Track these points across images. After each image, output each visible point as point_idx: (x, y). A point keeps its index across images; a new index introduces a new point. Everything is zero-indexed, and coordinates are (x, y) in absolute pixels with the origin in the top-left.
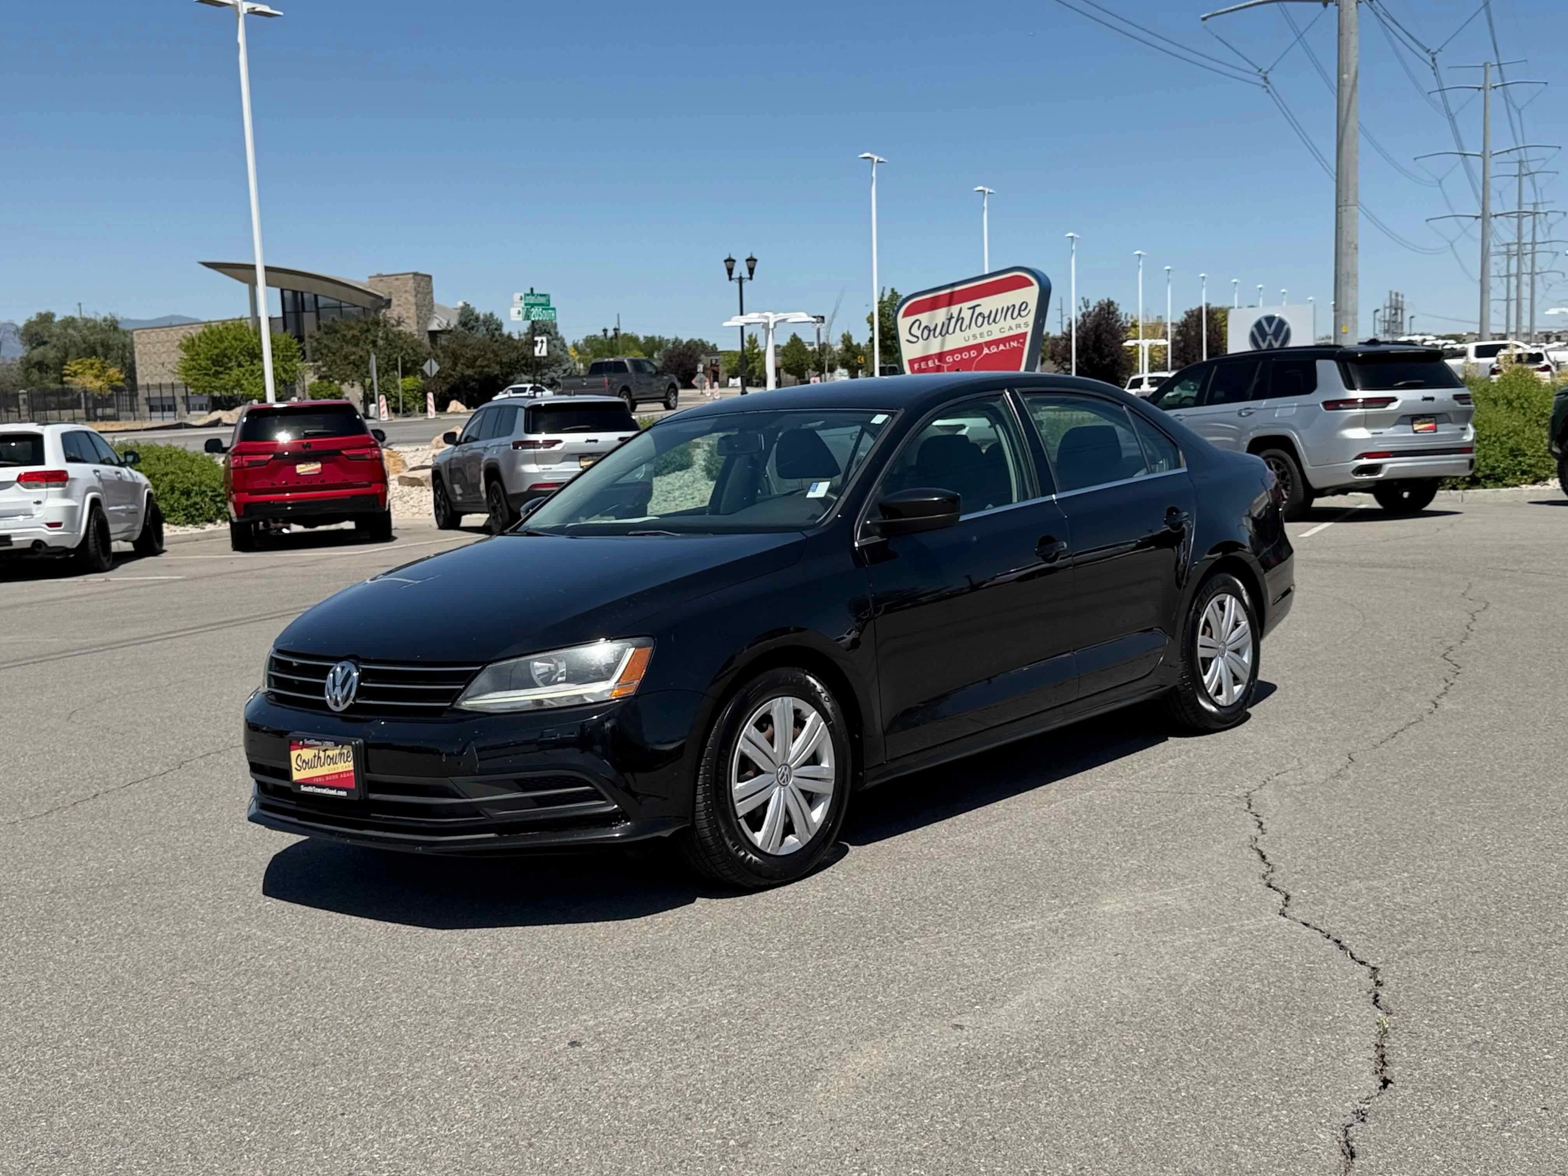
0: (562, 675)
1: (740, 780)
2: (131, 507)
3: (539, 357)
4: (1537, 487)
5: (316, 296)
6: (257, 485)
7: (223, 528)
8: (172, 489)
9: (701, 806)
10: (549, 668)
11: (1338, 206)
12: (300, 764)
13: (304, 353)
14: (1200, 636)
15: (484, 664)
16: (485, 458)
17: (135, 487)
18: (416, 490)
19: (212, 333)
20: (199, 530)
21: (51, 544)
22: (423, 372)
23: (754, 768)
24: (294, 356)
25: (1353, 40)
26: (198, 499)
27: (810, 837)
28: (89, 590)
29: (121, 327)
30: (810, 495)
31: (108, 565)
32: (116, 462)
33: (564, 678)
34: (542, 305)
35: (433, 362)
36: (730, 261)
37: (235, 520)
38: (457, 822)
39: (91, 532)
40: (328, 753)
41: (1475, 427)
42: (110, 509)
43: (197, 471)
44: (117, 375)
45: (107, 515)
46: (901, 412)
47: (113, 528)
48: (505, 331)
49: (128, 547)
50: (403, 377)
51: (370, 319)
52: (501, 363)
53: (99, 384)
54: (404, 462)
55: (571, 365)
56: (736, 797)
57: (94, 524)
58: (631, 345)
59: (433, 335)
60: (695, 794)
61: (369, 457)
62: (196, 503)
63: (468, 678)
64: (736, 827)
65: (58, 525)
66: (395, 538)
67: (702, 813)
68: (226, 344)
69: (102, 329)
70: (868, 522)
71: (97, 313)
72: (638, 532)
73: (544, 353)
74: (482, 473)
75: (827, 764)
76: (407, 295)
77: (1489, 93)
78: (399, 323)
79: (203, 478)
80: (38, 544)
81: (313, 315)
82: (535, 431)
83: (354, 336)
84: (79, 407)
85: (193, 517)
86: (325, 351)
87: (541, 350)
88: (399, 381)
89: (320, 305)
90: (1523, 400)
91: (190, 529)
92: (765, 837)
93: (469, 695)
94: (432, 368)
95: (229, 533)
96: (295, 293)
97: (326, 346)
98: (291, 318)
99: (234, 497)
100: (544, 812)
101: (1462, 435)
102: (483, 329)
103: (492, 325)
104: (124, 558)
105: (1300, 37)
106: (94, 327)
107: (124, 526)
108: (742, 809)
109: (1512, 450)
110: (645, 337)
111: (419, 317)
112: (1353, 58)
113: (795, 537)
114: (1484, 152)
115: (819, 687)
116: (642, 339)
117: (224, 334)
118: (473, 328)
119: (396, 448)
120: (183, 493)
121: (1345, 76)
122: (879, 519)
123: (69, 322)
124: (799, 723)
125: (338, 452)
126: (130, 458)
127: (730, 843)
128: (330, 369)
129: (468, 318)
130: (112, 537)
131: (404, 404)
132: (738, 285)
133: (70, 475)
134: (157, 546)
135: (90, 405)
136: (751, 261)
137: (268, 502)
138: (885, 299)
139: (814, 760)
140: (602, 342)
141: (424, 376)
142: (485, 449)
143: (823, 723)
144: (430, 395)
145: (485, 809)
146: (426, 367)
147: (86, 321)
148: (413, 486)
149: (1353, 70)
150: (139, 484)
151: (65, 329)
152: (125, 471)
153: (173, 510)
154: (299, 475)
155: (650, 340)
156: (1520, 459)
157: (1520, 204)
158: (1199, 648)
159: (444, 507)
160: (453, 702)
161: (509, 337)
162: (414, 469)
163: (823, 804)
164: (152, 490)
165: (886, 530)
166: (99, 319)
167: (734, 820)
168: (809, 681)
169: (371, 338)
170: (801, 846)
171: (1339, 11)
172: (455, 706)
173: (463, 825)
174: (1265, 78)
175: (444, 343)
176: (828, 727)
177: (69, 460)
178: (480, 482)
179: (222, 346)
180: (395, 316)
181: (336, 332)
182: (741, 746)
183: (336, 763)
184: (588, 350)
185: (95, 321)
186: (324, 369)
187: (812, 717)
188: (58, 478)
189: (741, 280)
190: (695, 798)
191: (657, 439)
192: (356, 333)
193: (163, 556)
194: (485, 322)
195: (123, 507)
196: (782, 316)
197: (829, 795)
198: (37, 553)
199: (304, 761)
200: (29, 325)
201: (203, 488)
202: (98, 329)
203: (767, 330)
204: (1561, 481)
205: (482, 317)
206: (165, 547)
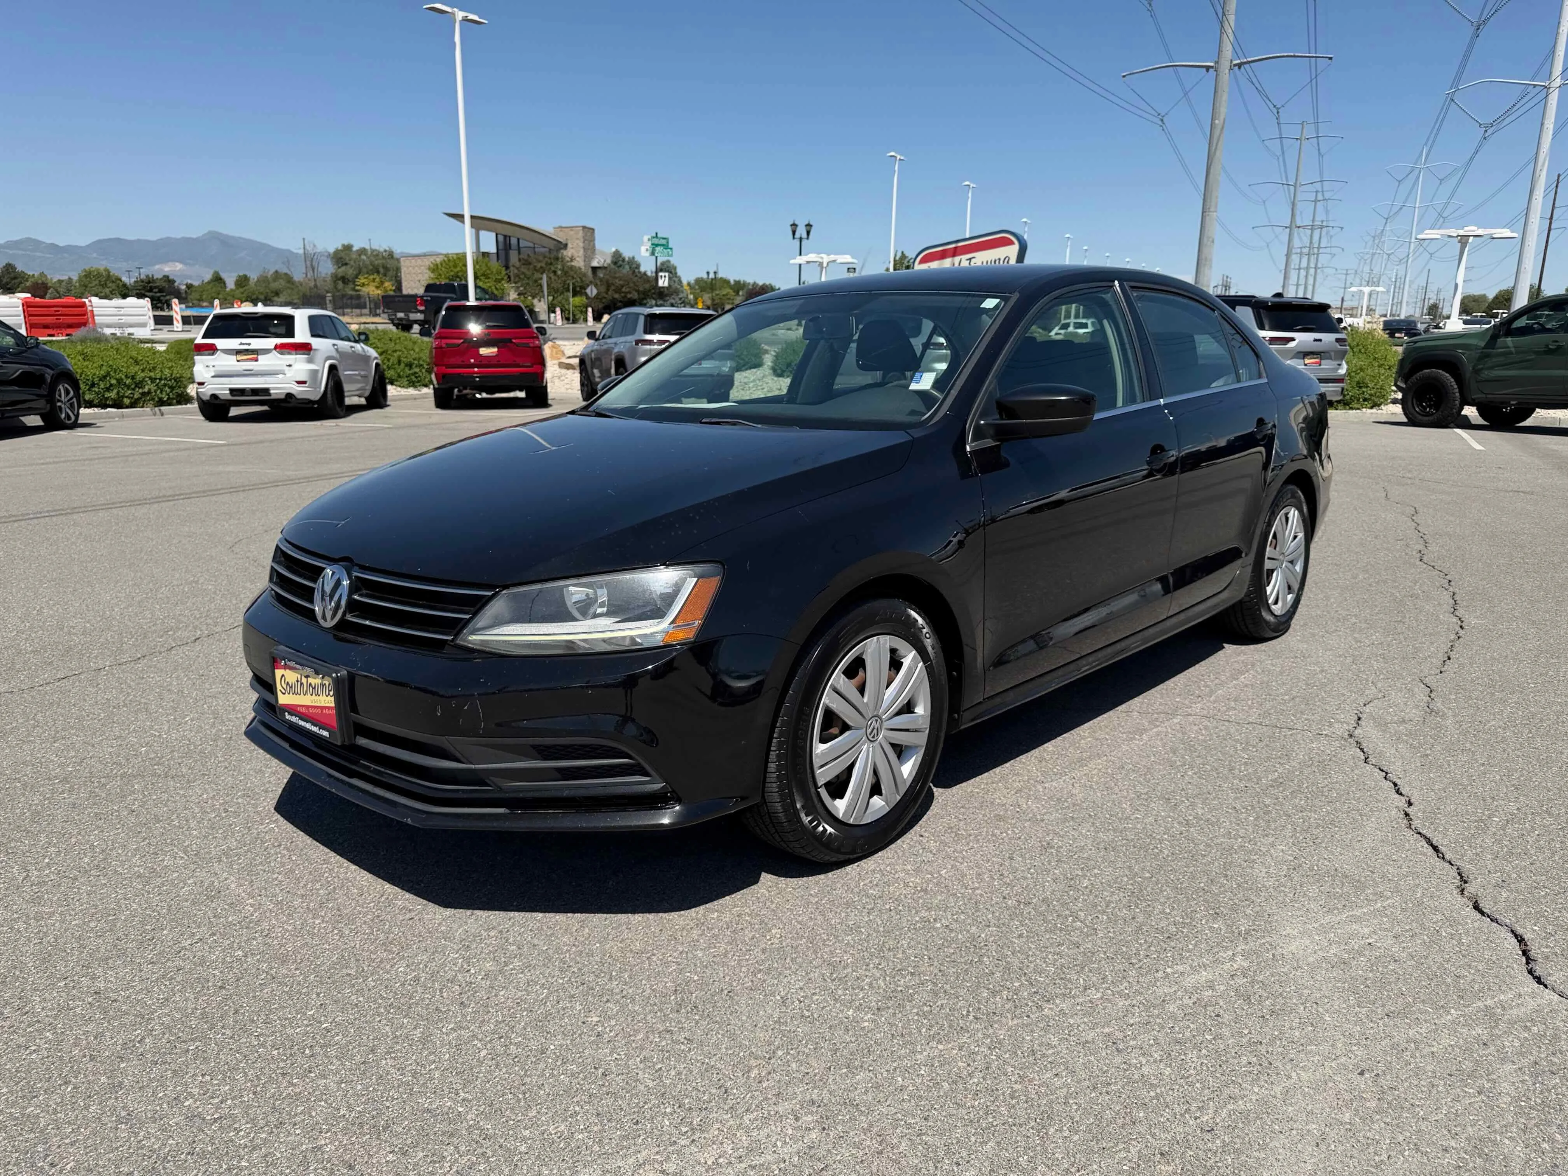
0: (602, 605)
1: (823, 741)
2: (362, 373)
3: (663, 287)
4: (1374, 411)
5: (518, 239)
6: (452, 361)
7: (429, 391)
8: (399, 362)
9: (773, 776)
10: (587, 595)
11: (1203, 212)
12: (285, 686)
13: (509, 277)
14: (1268, 549)
15: (498, 586)
16: (616, 350)
17: (366, 358)
18: (571, 371)
19: (449, 260)
20: (417, 392)
21: (299, 397)
22: (586, 294)
23: (840, 724)
24: (502, 279)
25: (1224, 97)
26: (417, 370)
27: (899, 798)
28: (322, 431)
29: (395, 256)
30: (913, 387)
31: (342, 414)
32: (353, 339)
33: (605, 609)
34: (663, 245)
35: (593, 288)
36: (794, 226)
37: (436, 386)
38: (458, 790)
39: (329, 389)
40: (310, 680)
41: (1347, 363)
42: (345, 373)
43: (417, 350)
44: (390, 287)
45: (342, 378)
46: (1015, 297)
47: (346, 387)
48: (642, 269)
49: (363, 401)
50: (573, 296)
51: (552, 256)
52: (638, 291)
53: (379, 292)
54: (563, 352)
55: (685, 295)
56: (817, 762)
57: (331, 383)
58: (725, 285)
59: (594, 269)
60: (767, 762)
61: (531, 345)
62: (416, 373)
63: (477, 605)
64: (815, 800)
65: (304, 382)
66: (550, 406)
67: (774, 785)
68: (458, 269)
69: (383, 258)
70: (982, 422)
71: (380, 246)
72: (714, 420)
73: (666, 284)
74: (613, 363)
75: (921, 710)
76: (578, 241)
77: (1303, 142)
78: (572, 260)
79: (421, 355)
80: (289, 396)
81: (517, 252)
82: (651, 332)
83: (541, 267)
84: (365, 307)
85: (413, 382)
86: (522, 276)
87: (664, 282)
88: (571, 300)
89: (521, 245)
90: (1361, 347)
91: (411, 391)
92: (848, 807)
93: (480, 625)
94: (592, 291)
95: (432, 395)
96: (505, 236)
97: (523, 273)
98: (502, 253)
99: (435, 369)
100: (569, 787)
101: (1338, 369)
102: (627, 267)
103: (634, 265)
104: (356, 409)
105: (1186, 94)
106: (377, 255)
107: (359, 386)
108: (823, 775)
109: (1358, 383)
110: (735, 281)
111: (585, 257)
112: (1223, 110)
113: (897, 438)
114: (1296, 183)
115: (920, 621)
116: (732, 282)
117: (457, 262)
118: (621, 266)
119: (559, 342)
120: (406, 365)
121: (1217, 122)
122: (995, 419)
123: (363, 251)
124: (895, 664)
125: (510, 341)
126: (363, 337)
127: (806, 820)
128: (525, 289)
129: (618, 259)
130: (346, 394)
131: (574, 315)
132: (798, 243)
133: (314, 347)
134: (382, 400)
135: (372, 306)
136: (809, 226)
137: (459, 374)
138: (897, 258)
139: (908, 708)
140: (706, 282)
141: (587, 297)
142: (616, 344)
143: (921, 663)
144: (590, 310)
145: (491, 778)
146: (588, 291)
147: (373, 251)
148: (568, 369)
149: (1222, 118)
150: (369, 357)
151: (360, 255)
152: (359, 347)
153: (399, 376)
154: (481, 356)
155: (737, 283)
156: (1364, 389)
157: (1313, 221)
158: (1266, 560)
159: (587, 386)
160: (456, 635)
161: (645, 274)
162: (569, 357)
163: (914, 758)
164: (379, 361)
165: (1002, 434)
166: (382, 250)
167: (813, 790)
168: (909, 616)
169: (553, 269)
170: (888, 809)
171: (1217, 75)
172: (459, 641)
173: (465, 796)
174: (1162, 120)
175: (601, 275)
176: (926, 667)
177: (313, 336)
178: (611, 368)
179: (456, 270)
180: (570, 255)
181: (530, 264)
182: (828, 699)
183: (317, 695)
184: (697, 287)
185: (379, 252)
186: (521, 289)
187: (909, 658)
188: (305, 348)
189: (801, 239)
190: (766, 767)
191: (738, 320)
192: (543, 265)
193: (387, 409)
194: (628, 263)
195: (356, 373)
196: (832, 257)
197: (921, 746)
198: (289, 402)
199: (288, 683)
200: (337, 252)
201: (421, 362)
202: (381, 257)
203: (822, 268)
204: (1403, 408)
205: (627, 259)
206: (388, 403)
